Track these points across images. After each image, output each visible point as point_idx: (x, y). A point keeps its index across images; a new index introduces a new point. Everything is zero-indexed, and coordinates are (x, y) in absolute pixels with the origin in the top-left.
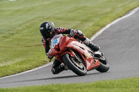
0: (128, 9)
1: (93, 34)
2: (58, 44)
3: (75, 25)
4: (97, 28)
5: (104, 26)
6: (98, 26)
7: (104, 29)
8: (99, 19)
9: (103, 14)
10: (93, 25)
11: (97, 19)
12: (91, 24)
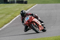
1: (11, 20)
2: (29, 20)
3: (3, 16)
4: (13, 17)
5: (16, 16)
6: (13, 16)
7: (16, 18)
9: (15, 11)
10: (11, 16)
11: (13, 13)
12: (10, 16)
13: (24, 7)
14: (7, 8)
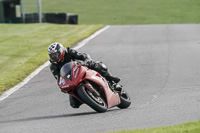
13: (66, 33)
14: (15, 37)
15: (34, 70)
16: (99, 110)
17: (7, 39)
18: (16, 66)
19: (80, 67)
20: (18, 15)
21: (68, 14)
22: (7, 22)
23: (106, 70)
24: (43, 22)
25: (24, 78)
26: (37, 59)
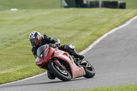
0: (124, 20)
1: (91, 43)
4: (94, 37)
5: (101, 35)
8: (96, 29)
11: (94, 29)
12: (88, 33)
13: (117, 15)
14: (83, 17)
15: (95, 40)
16: (64, 80)
17: (77, 19)
18: (83, 37)
19: (49, 49)
20: (85, 2)
21: (119, 2)
22: (77, 7)
23: (73, 50)
24: (102, 7)
25: (89, 45)
26: (98, 33)
